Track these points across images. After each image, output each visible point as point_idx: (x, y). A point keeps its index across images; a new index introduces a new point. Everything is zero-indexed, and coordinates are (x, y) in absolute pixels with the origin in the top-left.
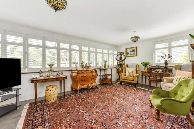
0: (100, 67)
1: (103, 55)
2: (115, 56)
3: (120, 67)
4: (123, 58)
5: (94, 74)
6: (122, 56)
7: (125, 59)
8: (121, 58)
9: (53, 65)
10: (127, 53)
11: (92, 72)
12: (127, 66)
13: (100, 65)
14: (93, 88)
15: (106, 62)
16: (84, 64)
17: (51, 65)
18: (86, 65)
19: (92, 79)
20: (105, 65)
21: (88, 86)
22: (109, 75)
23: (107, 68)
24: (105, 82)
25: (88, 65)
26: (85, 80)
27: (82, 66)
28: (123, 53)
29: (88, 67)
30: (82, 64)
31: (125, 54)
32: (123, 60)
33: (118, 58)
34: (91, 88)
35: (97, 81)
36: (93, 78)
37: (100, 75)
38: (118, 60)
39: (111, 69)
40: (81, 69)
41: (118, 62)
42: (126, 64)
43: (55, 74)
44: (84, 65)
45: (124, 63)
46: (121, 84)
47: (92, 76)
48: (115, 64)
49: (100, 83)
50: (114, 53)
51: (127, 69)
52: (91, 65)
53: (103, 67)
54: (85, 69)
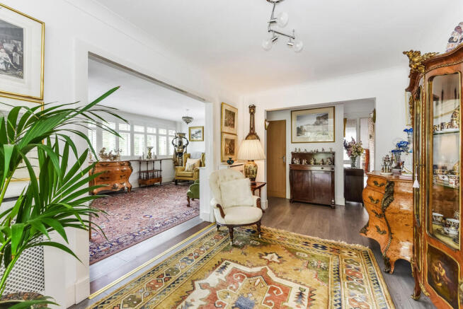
0: (140, 157)
1: (146, 138)
2: (171, 139)
4: (184, 142)
5: (125, 169)
6: (183, 139)
7: (187, 145)
8: (181, 143)
10: (191, 136)
11: (122, 165)
12: (189, 156)
13: (140, 154)
14: (122, 191)
15: (150, 149)
16: (107, 152)
18: (110, 153)
19: (121, 177)
20: (150, 154)
21: (114, 187)
22: (158, 171)
23: (153, 158)
24: (148, 183)
25: (114, 153)
26: (108, 178)
27: (103, 156)
28: (184, 134)
29: (115, 157)
30: (102, 152)
31: (187, 136)
32: (184, 147)
34: (118, 190)
35: (133, 180)
36: (126, 175)
37: (140, 172)
38: (176, 146)
39: (161, 161)
40: (101, 160)
41: (177, 149)
42: (188, 153)
44: (106, 154)
45: (186, 152)
46: (176, 184)
47: (122, 171)
48: (172, 153)
49: (140, 185)
50: (170, 134)
51: (188, 160)
52: (121, 154)
53: (145, 158)
54: (108, 160)
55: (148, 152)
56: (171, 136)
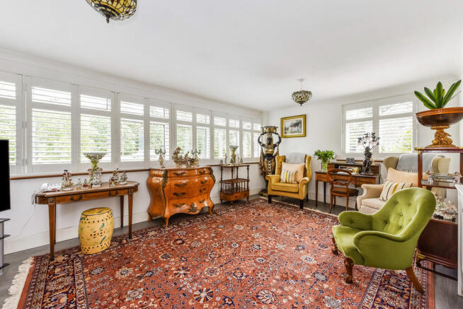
0: (222, 161)
1: (228, 134)
2: (256, 136)
3: (269, 161)
4: (275, 139)
5: (206, 178)
6: (273, 135)
7: (279, 142)
8: (270, 140)
9: (101, 156)
10: (284, 130)
11: (202, 173)
12: (284, 159)
13: (221, 156)
14: (203, 213)
15: (234, 149)
16: (182, 154)
17: (95, 158)
18: (186, 155)
19: (201, 191)
20: (234, 156)
21: (193, 208)
22: (243, 180)
23: (237, 163)
24: (232, 198)
25: (191, 156)
26: (183, 194)
27: (177, 160)
28: (275, 128)
29: (192, 161)
30: (176, 153)
31: (279, 131)
32: (275, 146)
33: (264, 140)
34: (198, 212)
35: (214, 196)
36: (205, 188)
37: (221, 181)
38: (263, 145)
39: (248, 166)
40: (173, 166)
41: (264, 150)
42: (281, 154)
43: (107, 178)
44: (181, 157)
45: (277, 153)
46: (270, 202)
47: (202, 182)
48: (257, 154)
49: (221, 200)
50: (255, 129)
51: (284, 164)
52: (200, 157)
53: (228, 162)
54: (184, 166)
55: (231, 153)
56: (257, 132)
